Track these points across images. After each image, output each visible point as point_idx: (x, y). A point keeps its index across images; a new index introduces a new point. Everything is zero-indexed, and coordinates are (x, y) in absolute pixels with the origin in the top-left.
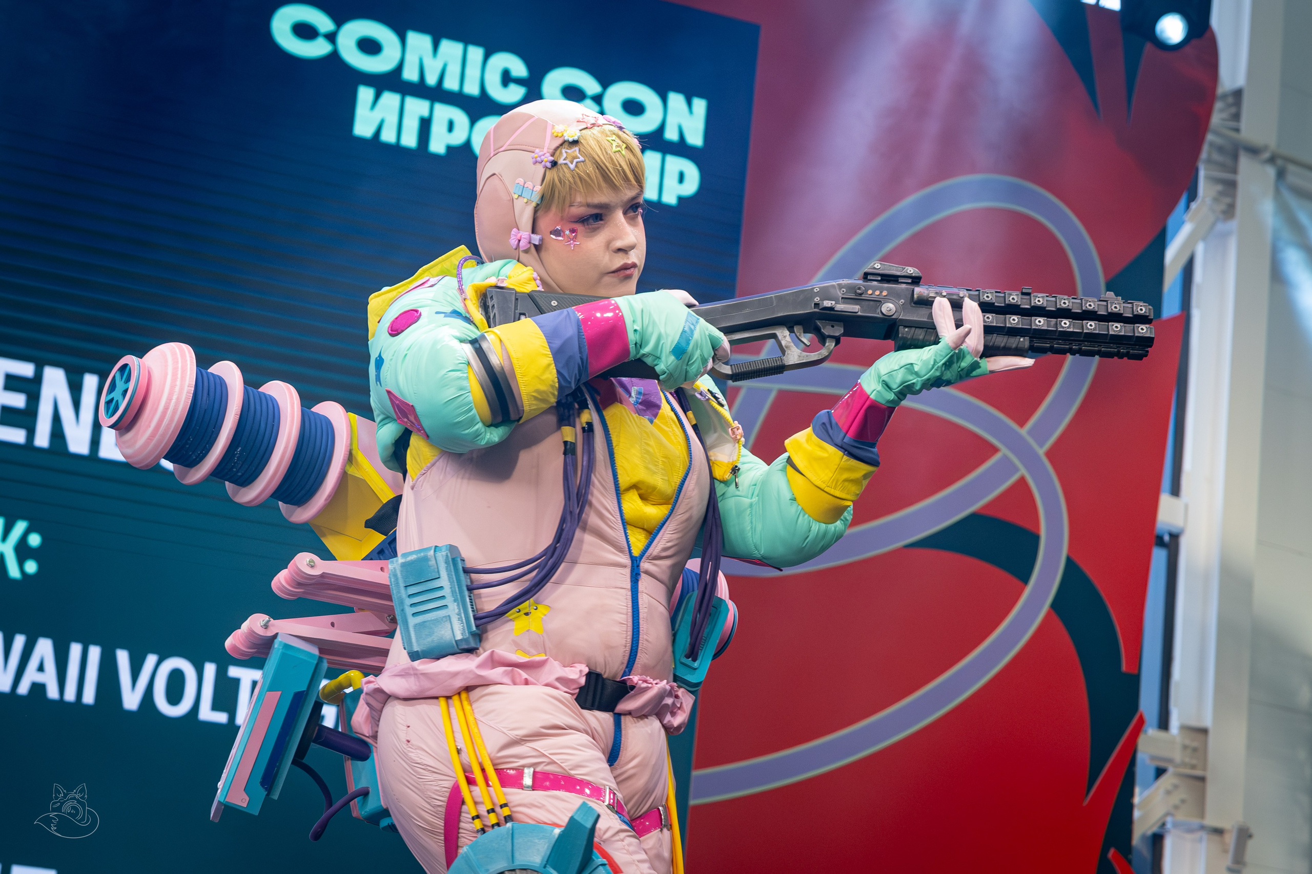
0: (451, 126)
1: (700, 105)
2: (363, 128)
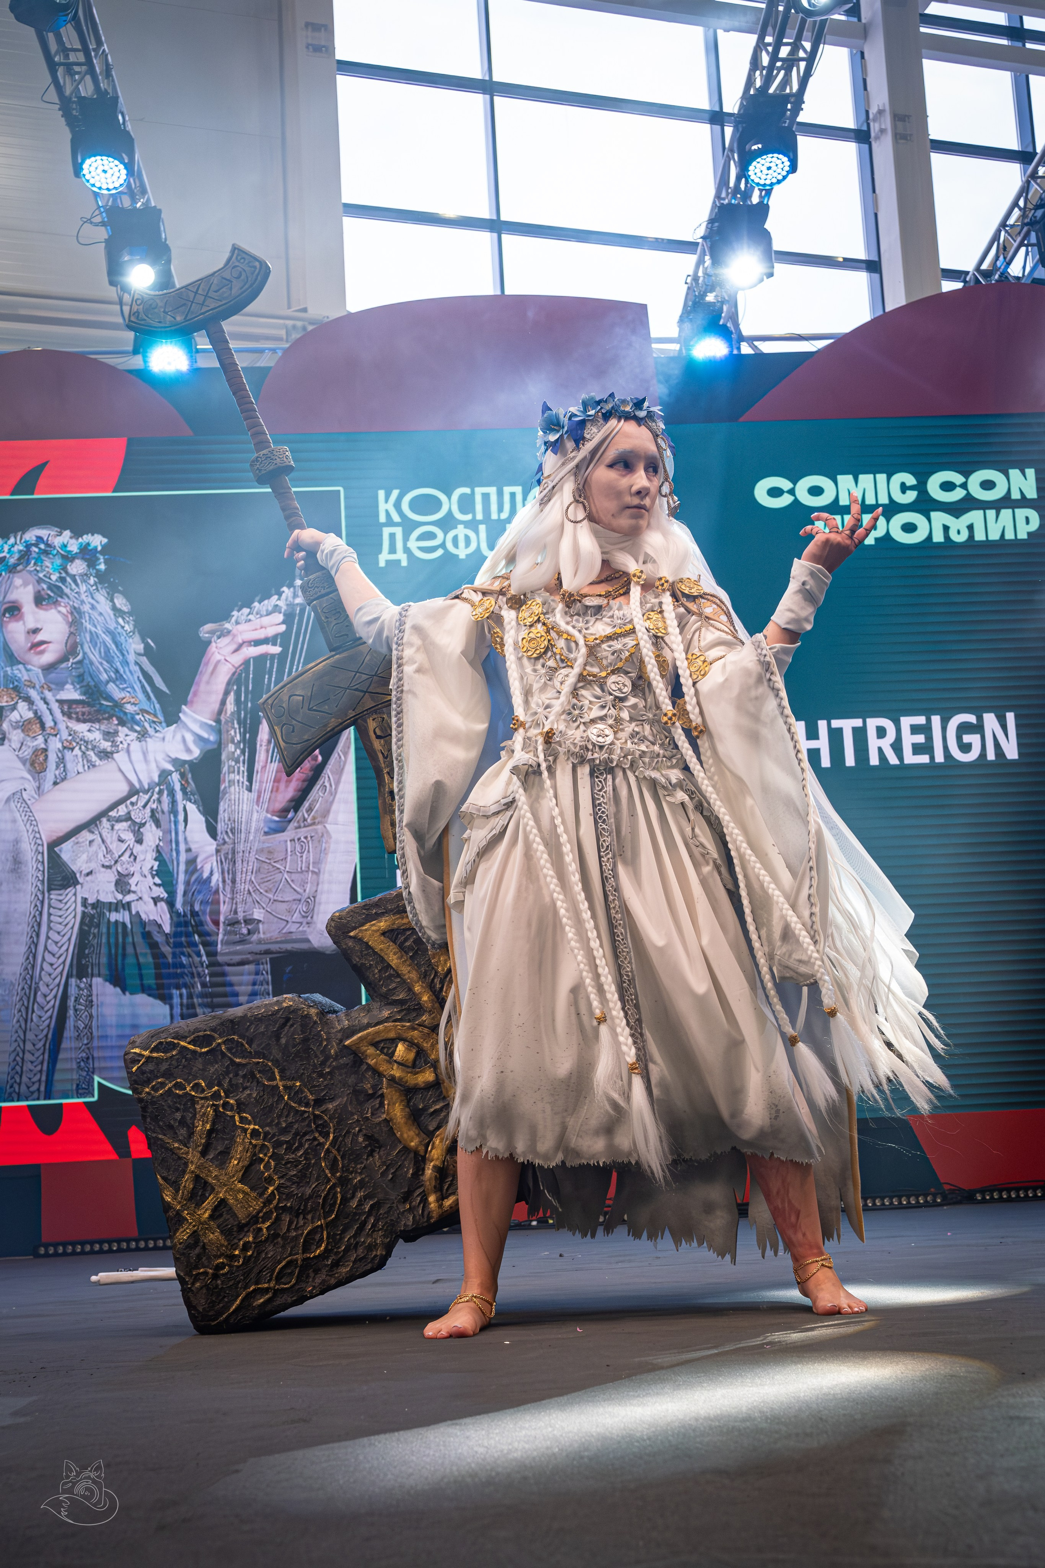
1: (1031, 472)
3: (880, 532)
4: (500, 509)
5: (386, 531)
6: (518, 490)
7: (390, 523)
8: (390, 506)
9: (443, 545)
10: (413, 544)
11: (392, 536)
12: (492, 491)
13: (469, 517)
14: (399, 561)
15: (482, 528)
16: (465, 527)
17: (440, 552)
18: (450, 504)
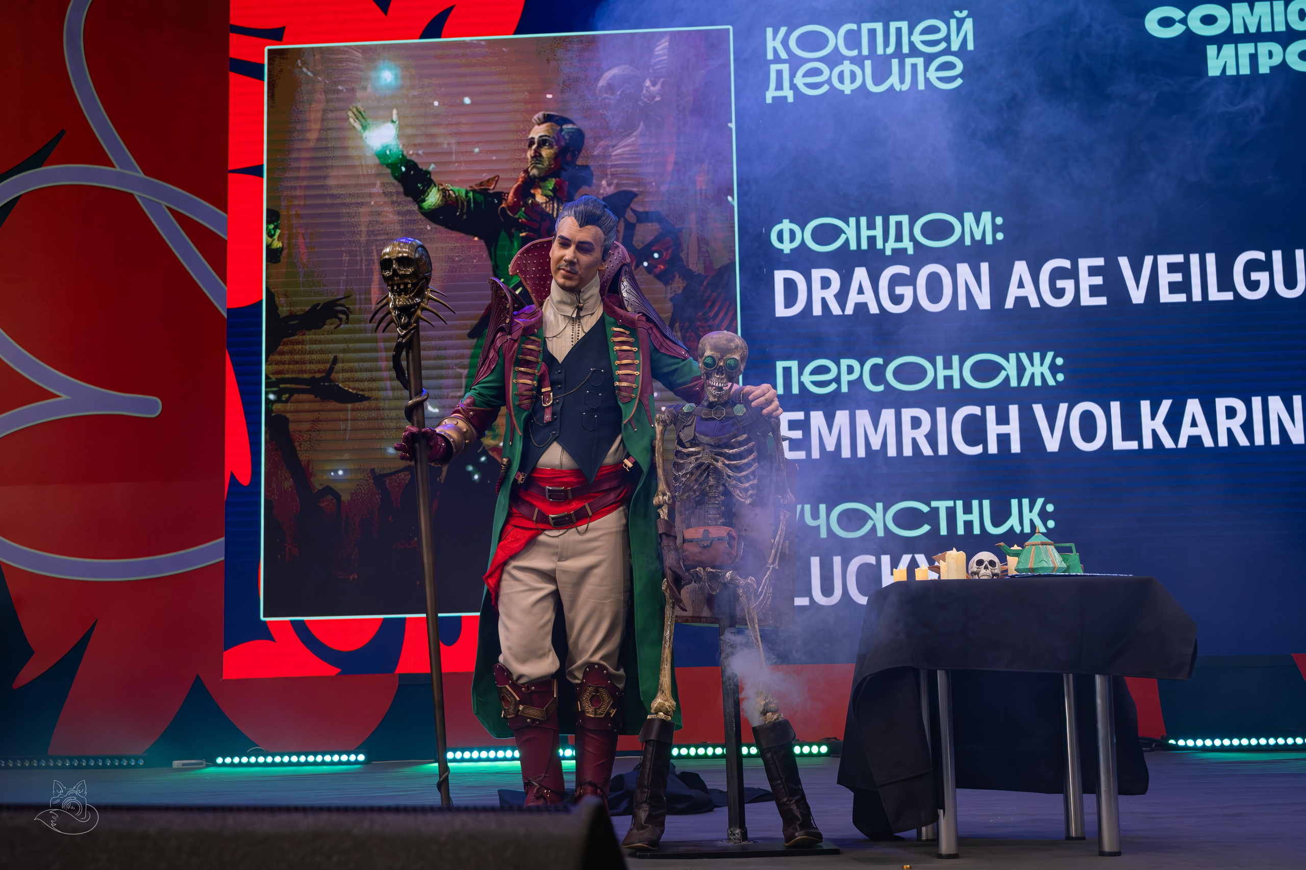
0: (1271, 55)
2: (1214, 69)
3: (1277, 60)
4: (886, 44)
5: (774, 68)
6: (904, 25)
7: (777, 59)
8: (778, 45)
9: (829, 81)
10: (799, 81)
11: (779, 73)
12: (879, 27)
13: (855, 53)
14: (786, 97)
15: (868, 64)
16: (851, 63)
17: (826, 88)
18: (836, 40)
